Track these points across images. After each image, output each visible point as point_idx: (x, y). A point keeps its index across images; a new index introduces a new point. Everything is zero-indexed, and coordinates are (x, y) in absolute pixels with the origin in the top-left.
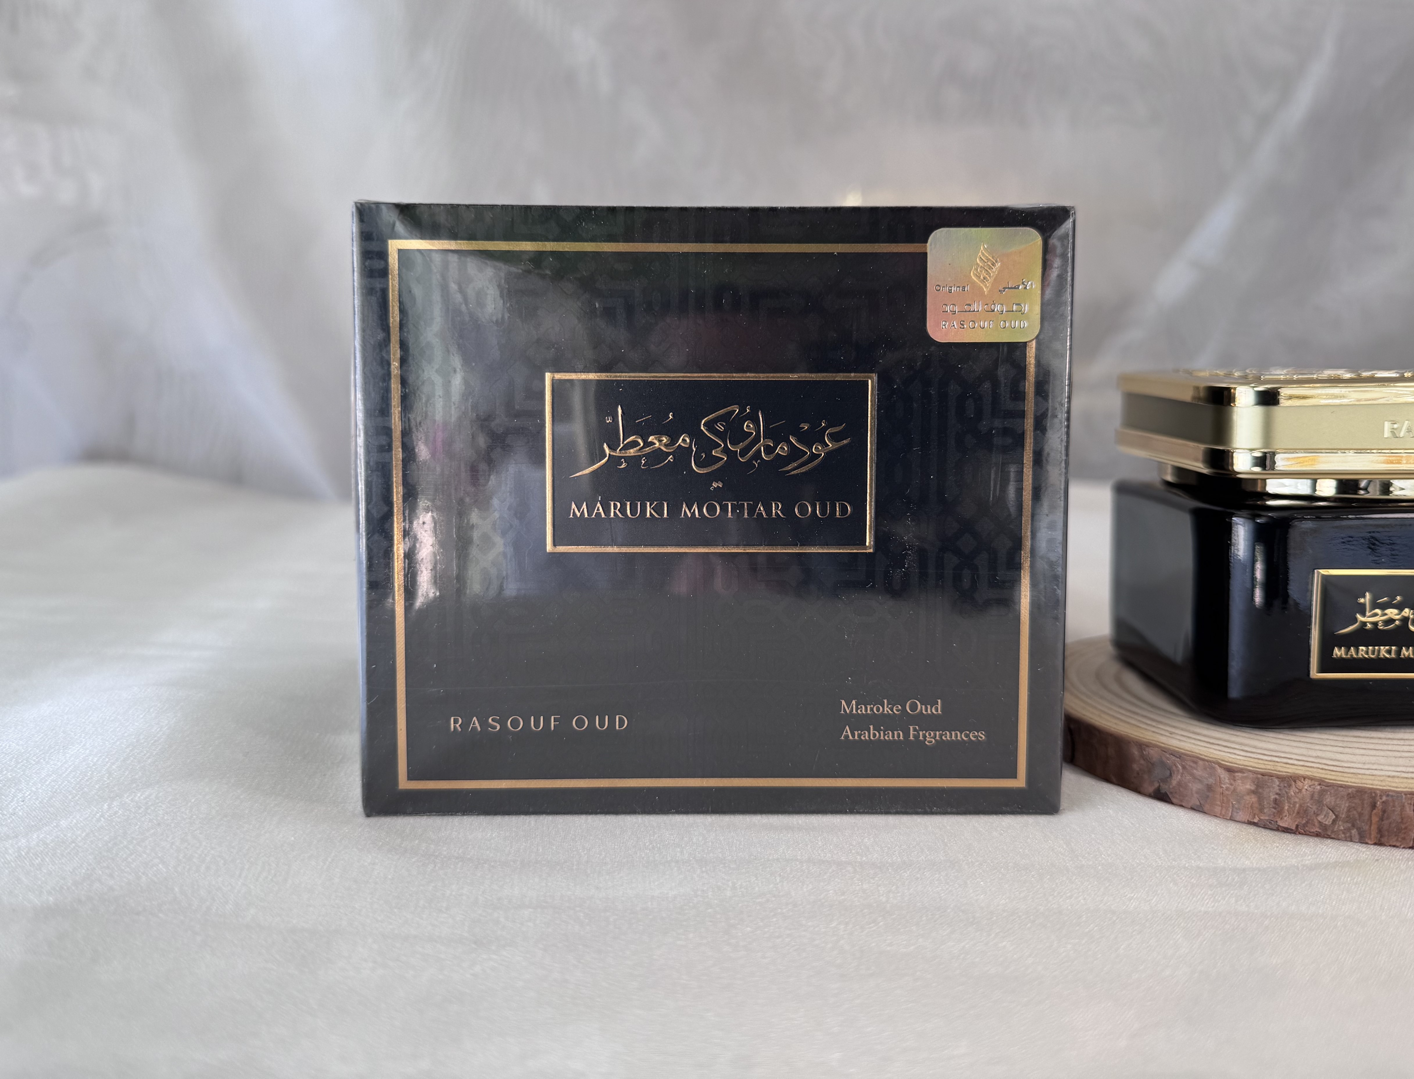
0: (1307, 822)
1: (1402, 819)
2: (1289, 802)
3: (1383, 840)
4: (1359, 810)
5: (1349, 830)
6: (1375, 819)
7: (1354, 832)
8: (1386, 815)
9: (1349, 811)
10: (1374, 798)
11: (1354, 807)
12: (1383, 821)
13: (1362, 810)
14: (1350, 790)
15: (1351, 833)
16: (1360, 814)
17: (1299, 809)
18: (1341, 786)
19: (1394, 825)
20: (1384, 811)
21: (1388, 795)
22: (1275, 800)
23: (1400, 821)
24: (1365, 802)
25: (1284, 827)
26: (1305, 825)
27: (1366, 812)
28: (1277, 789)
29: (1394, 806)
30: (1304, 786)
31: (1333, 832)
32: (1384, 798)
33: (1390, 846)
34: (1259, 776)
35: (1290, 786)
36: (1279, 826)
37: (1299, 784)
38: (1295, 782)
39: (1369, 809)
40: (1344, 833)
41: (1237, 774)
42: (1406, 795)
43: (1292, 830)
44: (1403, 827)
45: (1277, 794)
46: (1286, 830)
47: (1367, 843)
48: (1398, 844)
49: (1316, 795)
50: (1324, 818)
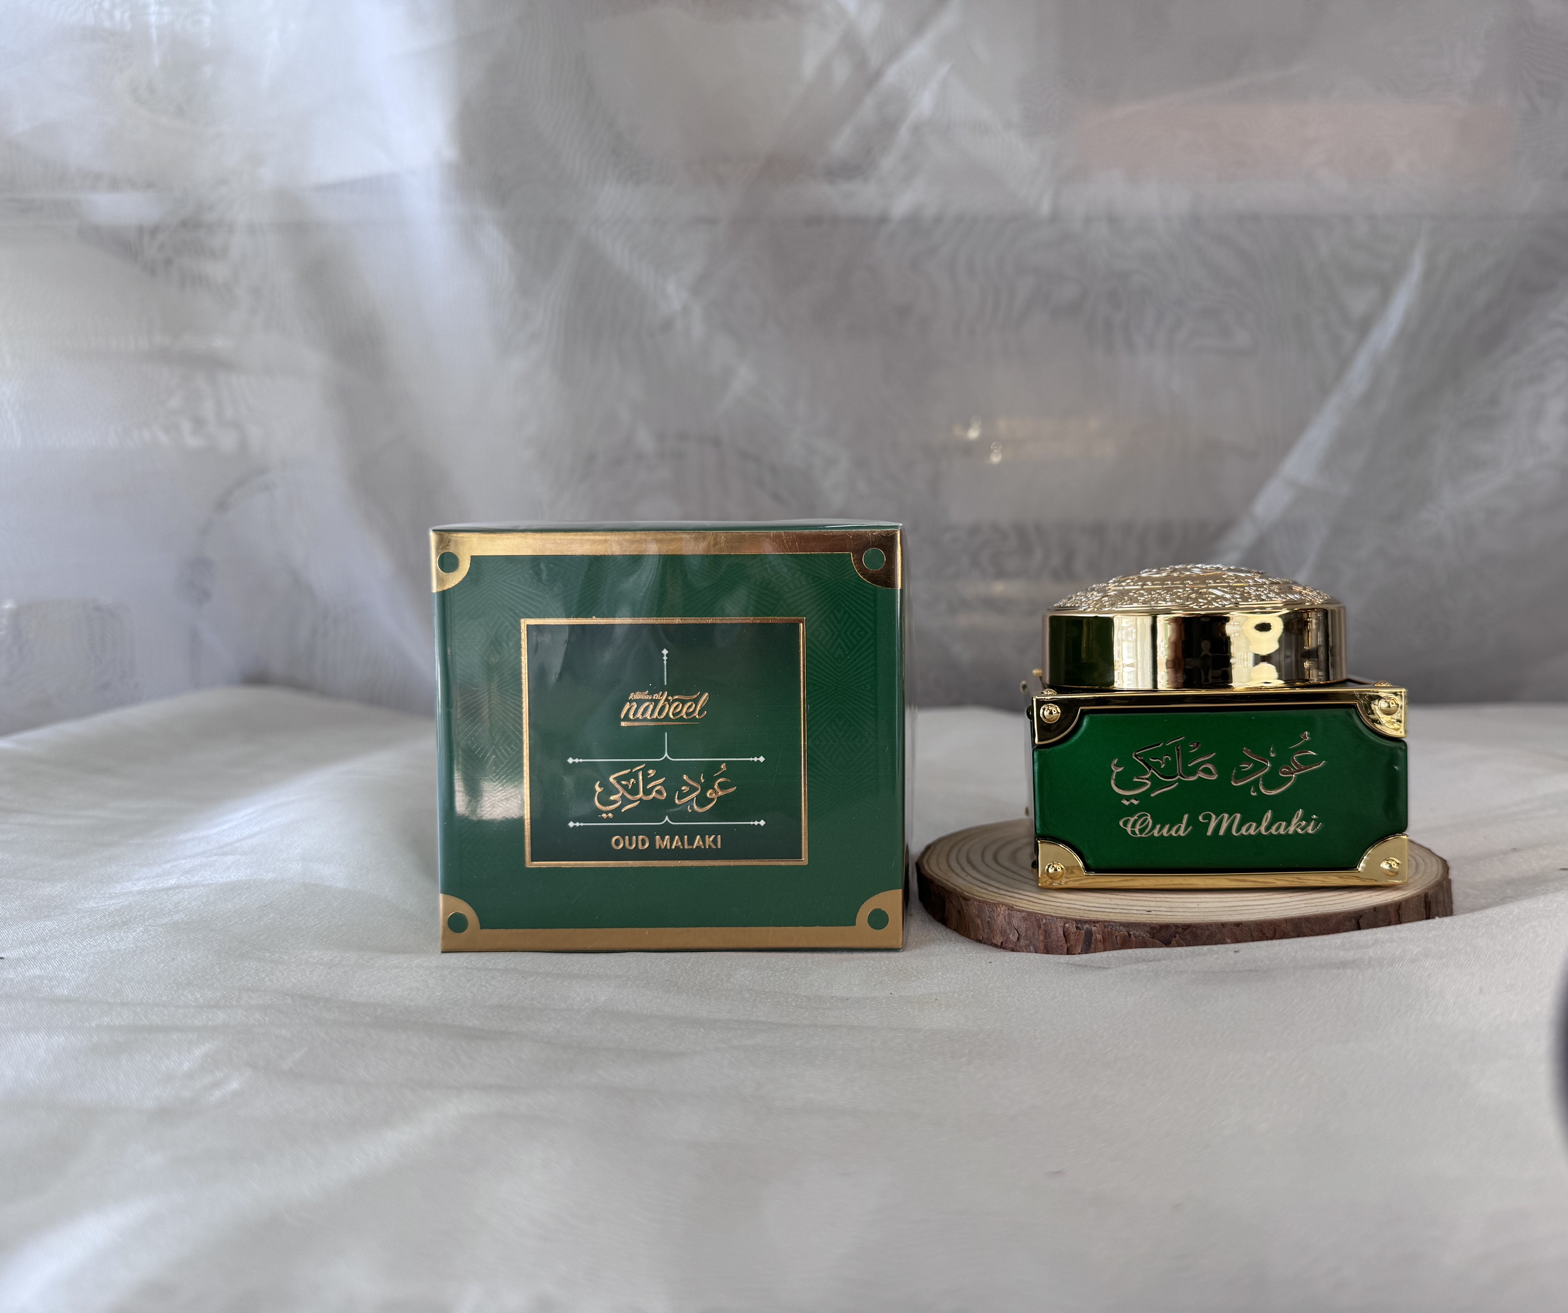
0: (1006, 940)
1: (1058, 937)
2: (996, 923)
3: (1048, 949)
4: (1032, 931)
5: (1027, 944)
6: (1041, 938)
7: (1031, 945)
8: (1047, 934)
9: (1026, 931)
10: (1039, 920)
11: (1029, 928)
12: (1046, 939)
13: (1034, 930)
14: (1024, 914)
15: (1030, 949)
16: (1033, 934)
17: (1001, 929)
18: (1020, 911)
19: (1054, 943)
20: (1045, 931)
21: (1046, 919)
22: (989, 922)
23: (1056, 939)
24: (1034, 923)
25: (995, 944)
26: (1006, 942)
27: (1036, 932)
28: (988, 912)
29: (1052, 928)
30: (1001, 910)
31: (1019, 946)
32: (1044, 922)
34: (978, 903)
35: (994, 911)
36: (992, 943)
37: (999, 909)
38: (996, 908)
39: (1037, 929)
40: (1025, 947)
41: (968, 902)
42: (1056, 919)
43: (998, 946)
44: (1060, 944)
45: (989, 917)
46: (995, 946)
47: (1039, 952)
49: (1007, 918)
50: (1013, 937)
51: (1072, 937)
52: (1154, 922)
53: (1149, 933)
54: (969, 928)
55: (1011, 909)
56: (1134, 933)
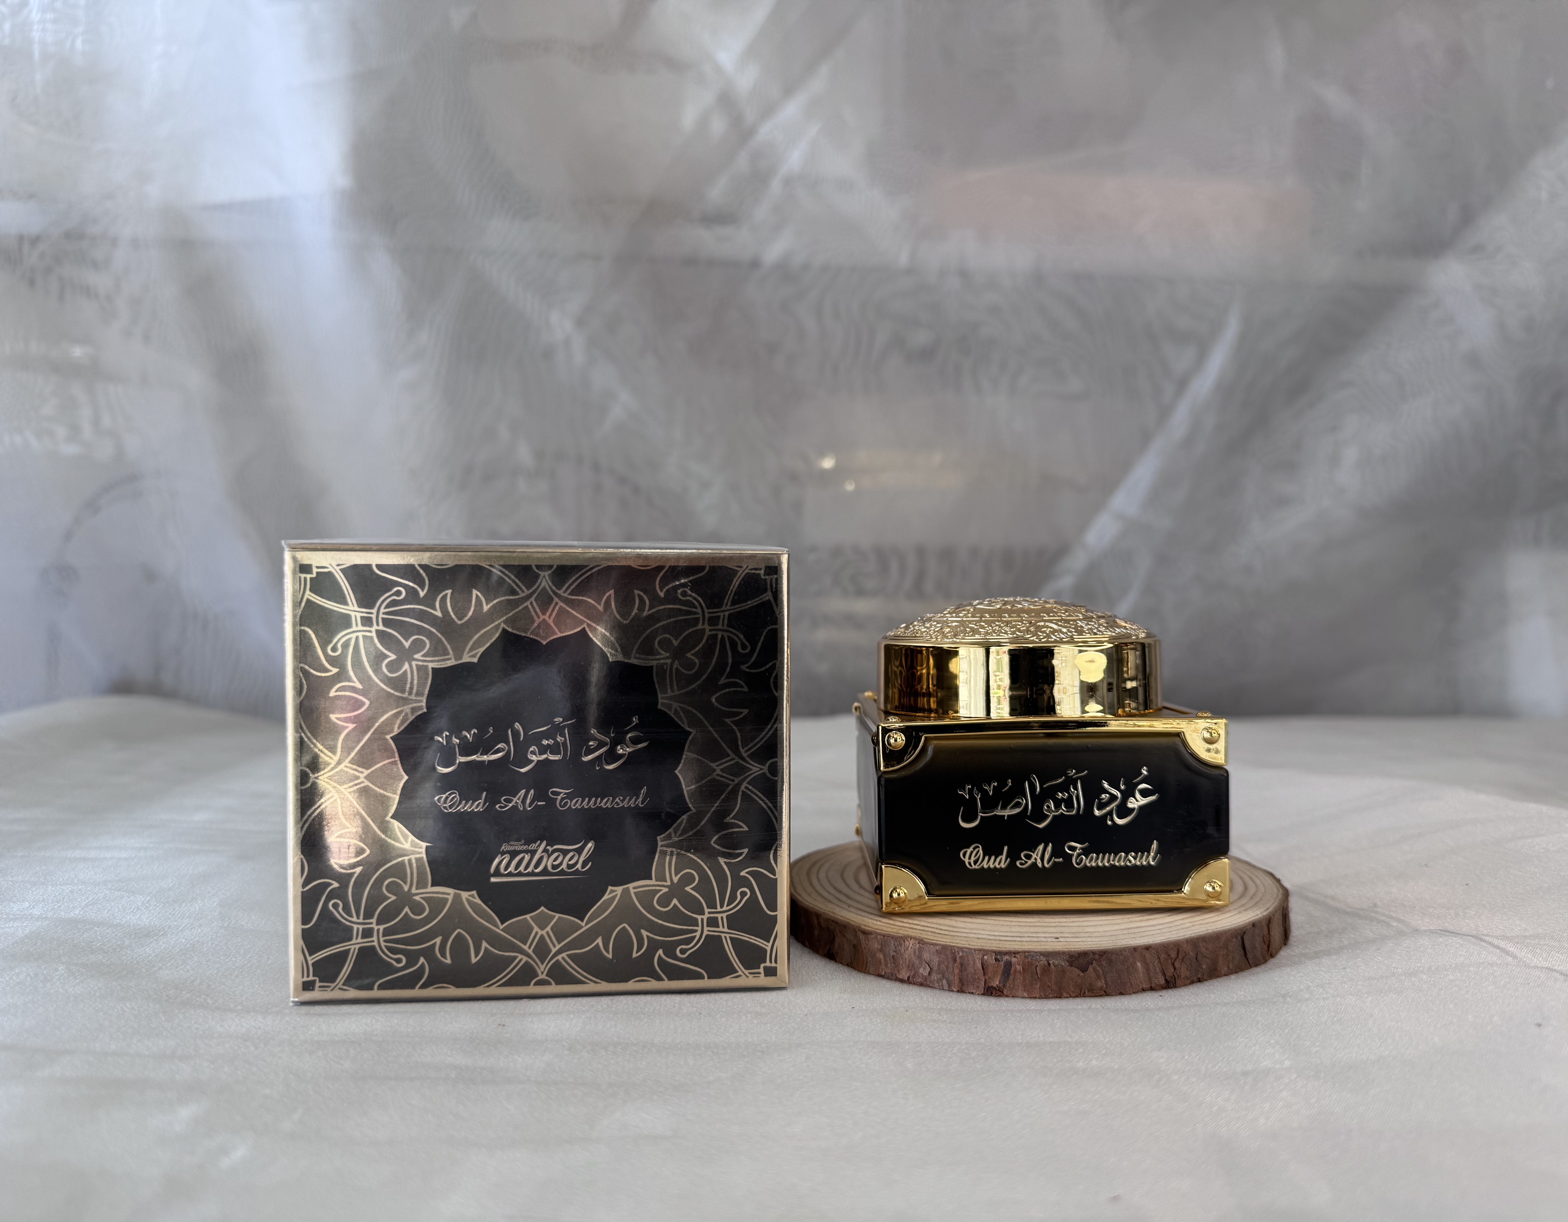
1: (975, 970)
2: (902, 958)
3: (964, 988)
5: (940, 980)
6: (957, 971)
7: (944, 982)
8: (963, 968)
9: (939, 965)
11: (942, 961)
12: (962, 972)
13: (948, 963)
15: (942, 983)
16: (947, 967)
17: (909, 964)
19: (970, 976)
20: (962, 964)
21: (963, 951)
22: (893, 956)
23: (973, 972)
25: (899, 979)
26: (914, 976)
27: (951, 966)
28: (893, 947)
29: (969, 961)
31: (930, 982)
32: (961, 954)
33: (969, 993)
34: (882, 937)
35: (901, 945)
36: (897, 977)
37: (907, 943)
39: (952, 963)
40: (937, 982)
41: (869, 936)
42: (974, 951)
43: (904, 981)
44: (976, 977)
46: (902, 981)
47: (953, 991)
48: (974, 992)
49: (917, 952)
50: (924, 971)
51: (990, 969)
52: (1072, 950)
53: (1067, 961)
54: (867, 962)
55: (922, 942)
56: (1053, 962)
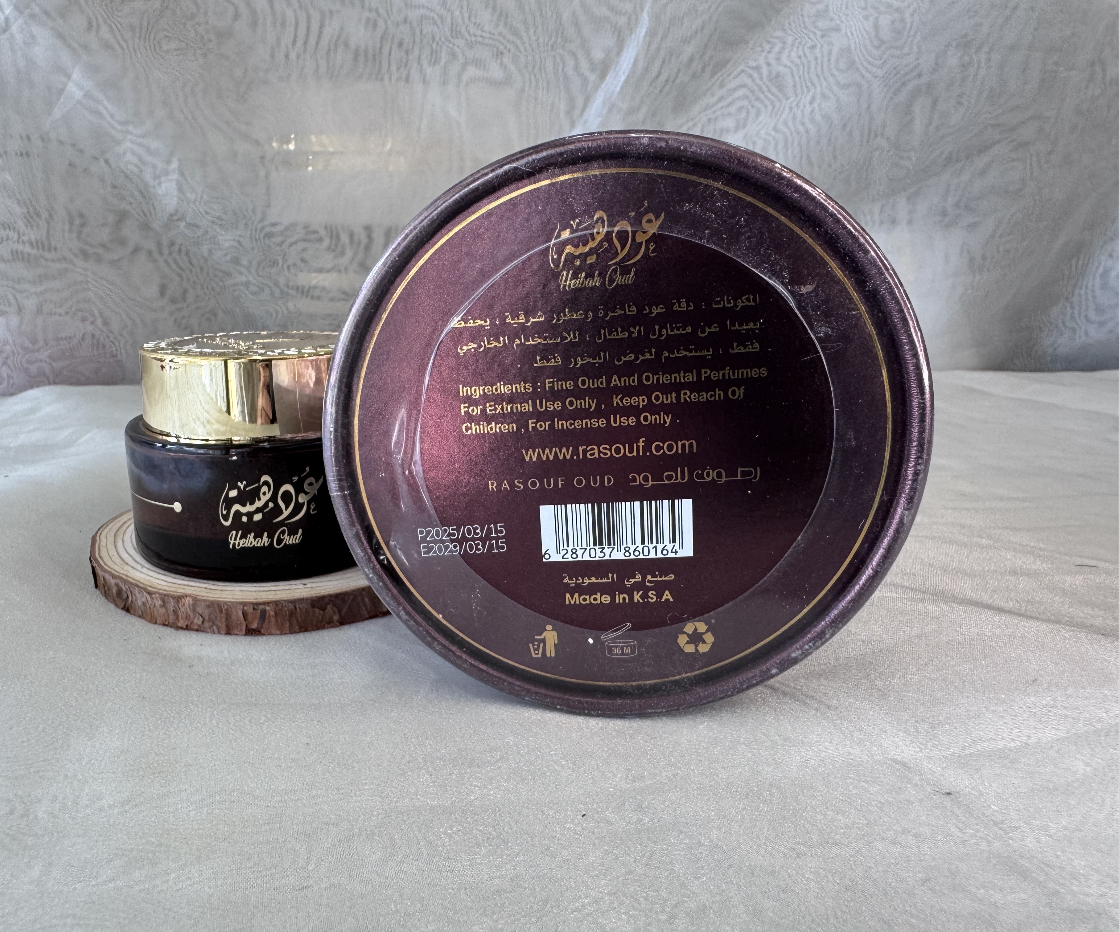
0: (191, 623)
2: (180, 612)
3: (230, 631)
4: (215, 614)
5: (211, 626)
6: (224, 620)
8: (228, 616)
9: (210, 615)
10: (220, 606)
11: (211, 613)
12: (228, 620)
14: (207, 603)
15: (213, 629)
17: (186, 615)
18: (203, 601)
22: (174, 610)
23: (237, 619)
24: (216, 609)
25: (180, 627)
28: (173, 604)
30: (185, 601)
31: (204, 628)
33: (235, 634)
35: (178, 602)
36: (177, 626)
38: (181, 599)
39: (219, 613)
40: (210, 629)
43: (184, 628)
45: (174, 607)
47: (222, 634)
48: (238, 633)
49: (191, 607)
50: (198, 621)
51: (250, 617)
53: (310, 604)
54: (154, 616)
55: (197, 599)
56: (299, 606)
